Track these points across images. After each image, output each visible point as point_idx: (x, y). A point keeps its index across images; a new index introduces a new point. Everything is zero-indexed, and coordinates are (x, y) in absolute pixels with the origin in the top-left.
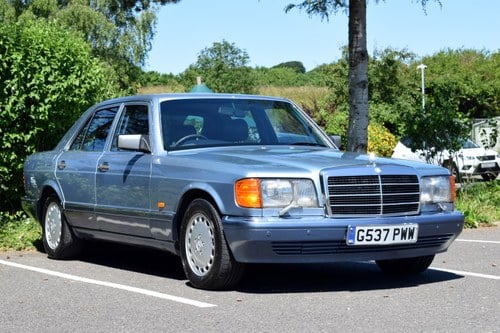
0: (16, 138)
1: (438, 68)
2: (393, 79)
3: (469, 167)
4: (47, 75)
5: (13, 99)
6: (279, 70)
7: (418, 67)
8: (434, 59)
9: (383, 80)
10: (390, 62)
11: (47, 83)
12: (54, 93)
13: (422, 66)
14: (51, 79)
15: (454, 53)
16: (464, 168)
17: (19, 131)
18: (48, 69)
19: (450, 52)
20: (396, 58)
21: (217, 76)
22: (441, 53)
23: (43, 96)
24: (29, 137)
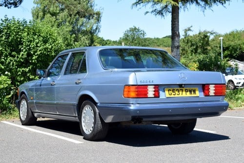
0: (23, 70)
1: (232, 38)
2: (208, 43)
3: (240, 83)
4: (37, 43)
5: (22, 53)
6: (165, 39)
7: (220, 38)
8: (230, 34)
9: (203, 44)
10: (206, 36)
11: (37, 46)
12: (40, 50)
13: (222, 38)
14: (39, 45)
15: (239, 31)
16: (237, 84)
17: (25, 67)
18: (37, 41)
19: (237, 31)
20: (208, 35)
21: (133, 42)
22: (233, 32)
23: (35, 52)
24: (28, 70)
